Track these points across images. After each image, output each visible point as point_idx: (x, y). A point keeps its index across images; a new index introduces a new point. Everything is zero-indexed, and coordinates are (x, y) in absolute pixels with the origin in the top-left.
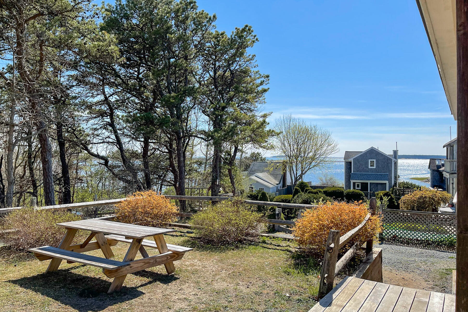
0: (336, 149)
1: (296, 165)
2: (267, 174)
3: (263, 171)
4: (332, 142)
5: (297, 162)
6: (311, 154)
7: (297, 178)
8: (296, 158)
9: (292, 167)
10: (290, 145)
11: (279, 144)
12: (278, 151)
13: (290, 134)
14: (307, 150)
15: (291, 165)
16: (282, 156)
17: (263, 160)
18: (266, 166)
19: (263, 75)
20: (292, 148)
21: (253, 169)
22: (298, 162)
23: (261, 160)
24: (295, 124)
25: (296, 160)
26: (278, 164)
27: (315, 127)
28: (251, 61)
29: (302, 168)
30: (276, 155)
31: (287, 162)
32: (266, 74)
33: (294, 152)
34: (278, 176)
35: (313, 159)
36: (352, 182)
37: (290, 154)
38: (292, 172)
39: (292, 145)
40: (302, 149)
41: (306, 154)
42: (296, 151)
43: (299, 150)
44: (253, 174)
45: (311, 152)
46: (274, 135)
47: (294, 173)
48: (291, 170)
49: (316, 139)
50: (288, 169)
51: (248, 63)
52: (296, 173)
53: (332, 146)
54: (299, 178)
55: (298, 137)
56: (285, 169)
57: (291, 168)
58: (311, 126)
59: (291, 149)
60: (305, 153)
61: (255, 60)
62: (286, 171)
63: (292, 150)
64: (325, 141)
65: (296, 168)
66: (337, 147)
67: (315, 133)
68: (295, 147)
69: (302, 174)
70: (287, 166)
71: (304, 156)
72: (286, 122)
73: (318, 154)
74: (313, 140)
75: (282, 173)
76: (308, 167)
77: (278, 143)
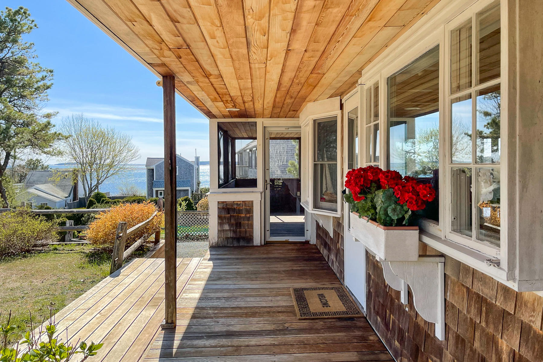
0: (137, 155)
1: (91, 174)
2: (51, 185)
3: (46, 182)
4: (132, 147)
5: (91, 170)
6: (108, 161)
7: (92, 189)
8: (90, 165)
9: (86, 176)
10: (82, 151)
11: (68, 149)
12: (67, 158)
13: (81, 137)
14: (103, 156)
15: (84, 174)
16: (72, 164)
17: (45, 168)
18: (51, 176)
19: (45, 69)
20: (84, 153)
21: (31, 180)
22: (93, 170)
23: (42, 168)
24: (87, 126)
25: (90, 167)
26: (66, 173)
27: (112, 130)
28: (29, 50)
29: (98, 177)
30: (64, 162)
31: (78, 171)
32: (50, 68)
33: (87, 159)
34: (66, 187)
35: (111, 166)
36: (155, 190)
37: (83, 161)
38: (85, 182)
39: (84, 151)
40: (97, 155)
41: (103, 161)
42: (89, 157)
43: (94, 156)
44: (32, 186)
45: (108, 158)
46: (61, 139)
47: (87, 183)
48: (84, 179)
49: (114, 144)
50: (80, 179)
51: (24, 51)
52: (91, 182)
53: (132, 151)
54: (95, 188)
55: (92, 141)
56: (75, 178)
57: (84, 177)
58: (108, 129)
59: (83, 155)
60: (101, 159)
61: (33, 50)
62: (77, 181)
63: (85, 156)
64: (125, 146)
65: (91, 177)
66: (138, 154)
67: (113, 137)
68: (89, 152)
69: (98, 183)
70: (79, 175)
71: (100, 163)
72: (76, 123)
73: (117, 161)
74: (111, 145)
75: (72, 183)
76: (105, 176)
77: (66, 148)
